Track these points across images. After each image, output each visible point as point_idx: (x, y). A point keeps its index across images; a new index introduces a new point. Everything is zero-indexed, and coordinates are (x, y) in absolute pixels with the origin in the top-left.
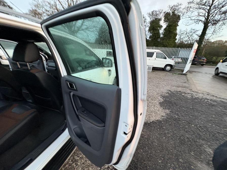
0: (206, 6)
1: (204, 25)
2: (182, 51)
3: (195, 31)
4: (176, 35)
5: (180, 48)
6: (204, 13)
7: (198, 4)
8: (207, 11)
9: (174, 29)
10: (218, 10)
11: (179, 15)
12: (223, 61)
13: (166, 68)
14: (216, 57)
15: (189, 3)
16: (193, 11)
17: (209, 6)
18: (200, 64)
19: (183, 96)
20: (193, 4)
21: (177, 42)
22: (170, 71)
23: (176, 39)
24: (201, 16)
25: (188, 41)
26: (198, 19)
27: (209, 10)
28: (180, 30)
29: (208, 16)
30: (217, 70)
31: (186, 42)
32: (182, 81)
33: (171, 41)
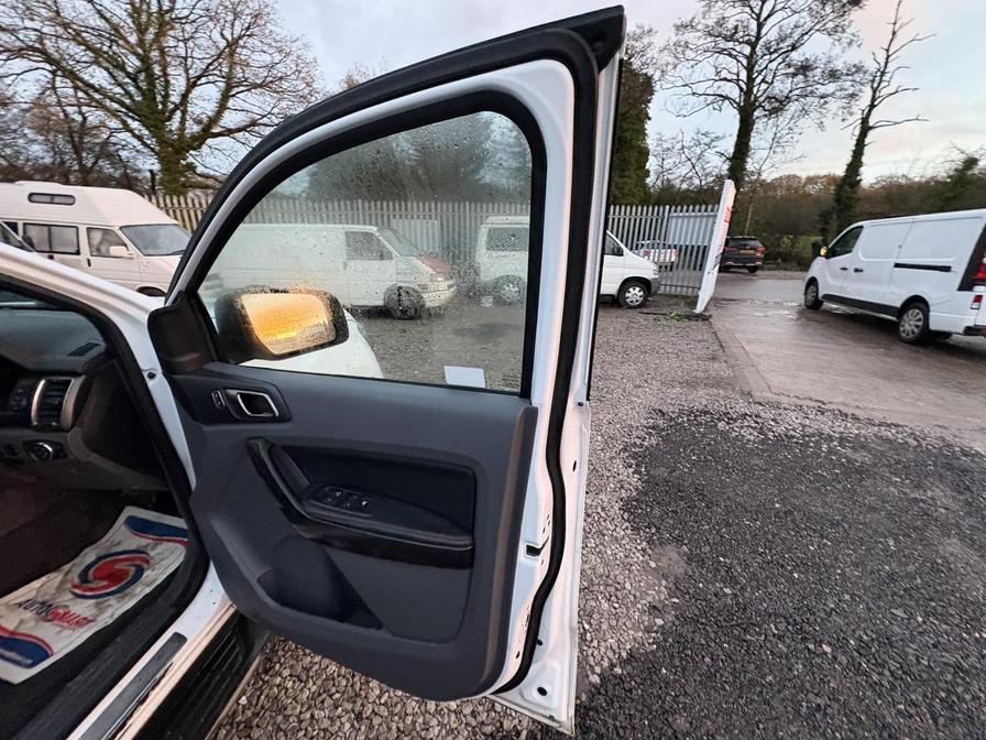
0: (741, 43)
1: (738, 116)
2: (678, 217)
3: (712, 141)
4: (644, 154)
5: (668, 207)
6: (735, 71)
7: (711, 35)
8: (745, 62)
9: (637, 130)
10: (779, 60)
11: (649, 74)
12: (828, 249)
13: (627, 295)
14: (791, 237)
15: (678, 28)
16: (698, 58)
17: (748, 42)
18: (744, 267)
19: (724, 434)
20: (694, 34)
21: (651, 184)
22: (642, 305)
23: (647, 173)
24: (725, 79)
25: (691, 178)
26: (718, 93)
27: (750, 58)
28: (659, 134)
29: (750, 80)
30: (812, 287)
31: (683, 181)
32: (700, 350)
33: (629, 178)
